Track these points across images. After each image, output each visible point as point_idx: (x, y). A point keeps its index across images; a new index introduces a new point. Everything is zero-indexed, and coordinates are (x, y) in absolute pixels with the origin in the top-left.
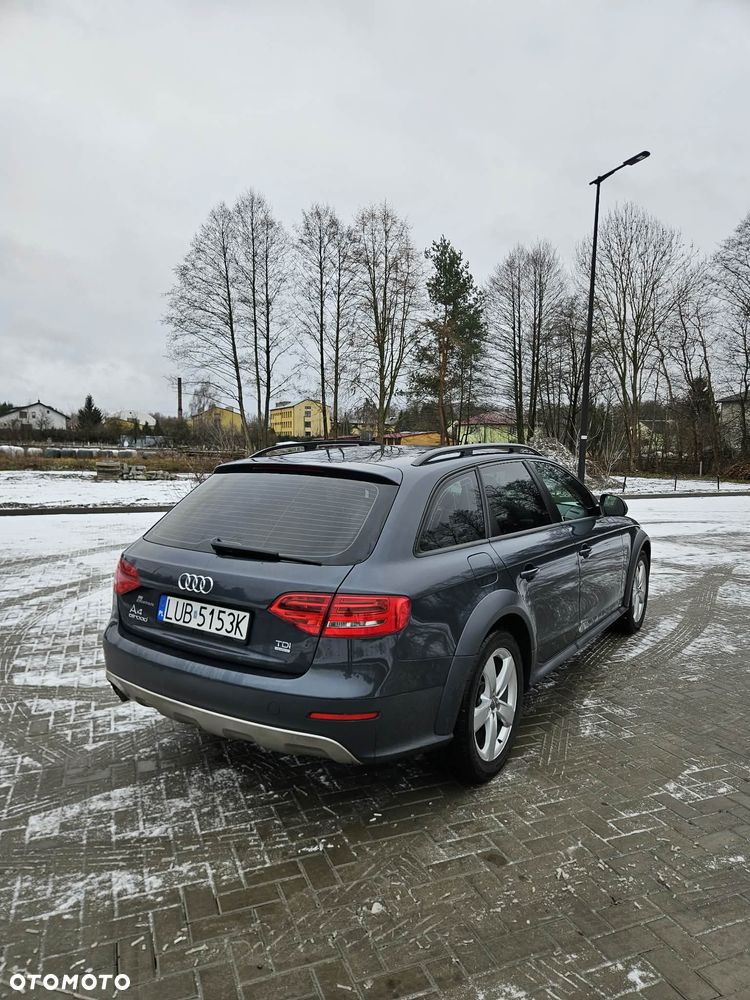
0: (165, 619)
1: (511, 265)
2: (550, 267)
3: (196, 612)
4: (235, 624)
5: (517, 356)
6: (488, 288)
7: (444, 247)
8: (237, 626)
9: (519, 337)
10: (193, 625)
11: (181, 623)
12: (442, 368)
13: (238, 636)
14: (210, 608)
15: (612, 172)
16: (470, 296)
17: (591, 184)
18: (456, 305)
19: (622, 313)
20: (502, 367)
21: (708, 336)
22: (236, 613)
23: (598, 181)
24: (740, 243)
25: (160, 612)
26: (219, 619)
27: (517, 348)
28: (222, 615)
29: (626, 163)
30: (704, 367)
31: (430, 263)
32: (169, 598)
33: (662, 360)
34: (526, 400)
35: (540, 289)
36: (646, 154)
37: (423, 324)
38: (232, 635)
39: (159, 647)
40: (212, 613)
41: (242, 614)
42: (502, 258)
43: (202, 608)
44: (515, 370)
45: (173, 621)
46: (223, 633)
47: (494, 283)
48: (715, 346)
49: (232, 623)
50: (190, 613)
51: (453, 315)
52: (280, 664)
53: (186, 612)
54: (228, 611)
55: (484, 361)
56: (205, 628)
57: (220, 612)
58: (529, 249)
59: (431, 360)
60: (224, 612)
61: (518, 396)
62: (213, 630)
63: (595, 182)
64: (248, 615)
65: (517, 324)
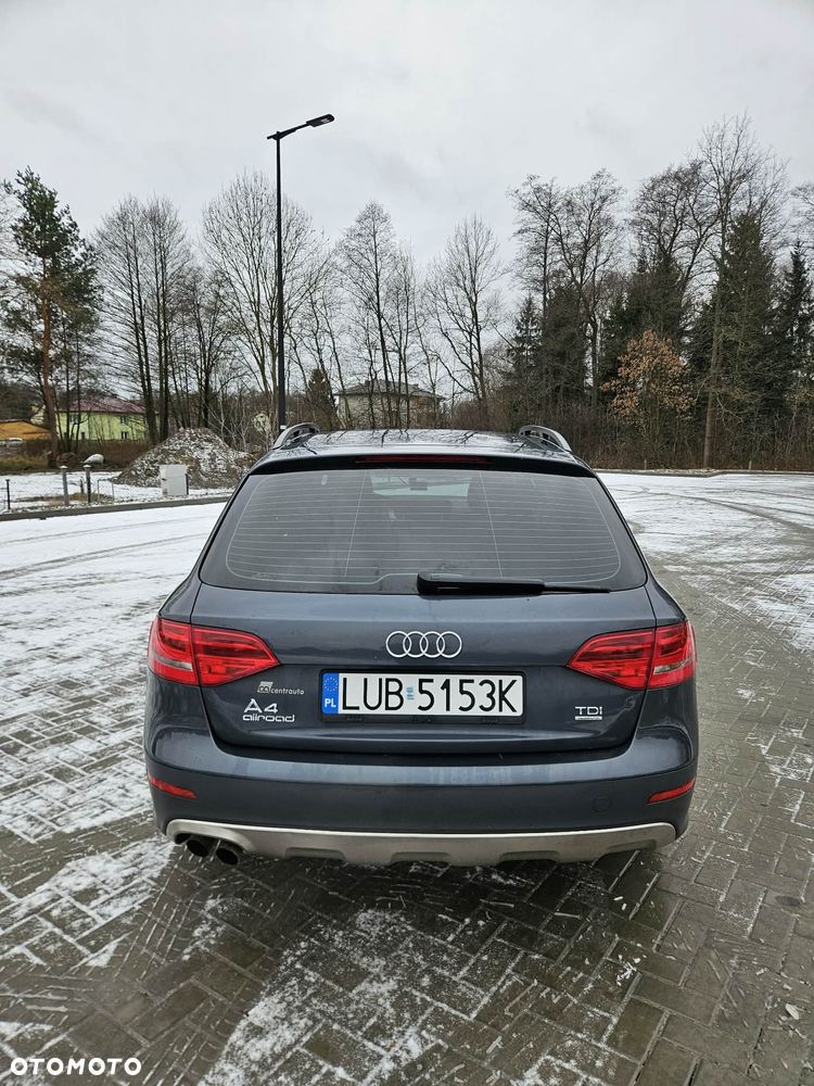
0: (341, 711)
1: (122, 218)
2: (173, 230)
3: (410, 690)
4: (496, 696)
5: (138, 329)
6: (95, 243)
7: (31, 180)
8: (502, 697)
9: (140, 307)
10: (410, 708)
11: (382, 711)
12: (46, 338)
13: (507, 712)
14: (440, 679)
15: (293, 130)
16: (76, 249)
17: (269, 138)
18: (56, 261)
19: (256, 294)
20: (120, 342)
21: (335, 328)
22: (495, 679)
23: (278, 136)
24: (360, 235)
25: (327, 701)
26: (462, 692)
27: (139, 321)
28: (466, 687)
29: (308, 123)
30: (333, 358)
31: (14, 201)
32: (342, 676)
33: (295, 348)
34: (156, 385)
35: (162, 253)
36: (330, 118)
37: (12, 278)
38: (495, 712)
39: (342, 757)
40: (446, 685)
41: (506, 680)
42: (112, 208)
43: (421, 681)
44: (138, 347)
45: (364, 710)
46: (476, 712)
47: (103, 237)
48: (342, 337)
49: (490, 696)
50: (398, 693)
51: (53, 272)
52: (589, 738)
53: (388, 693)
54: (478, 678)
55: (99, 333)
56: (439, 710)
57: (462, 682)
58: (145, 204)
59: (29, 328)
60: (472, 681)
61: (145, 379)
62: (455, 711)
63: (273, 137)
64: (519, 679)
65: (135, 291)
